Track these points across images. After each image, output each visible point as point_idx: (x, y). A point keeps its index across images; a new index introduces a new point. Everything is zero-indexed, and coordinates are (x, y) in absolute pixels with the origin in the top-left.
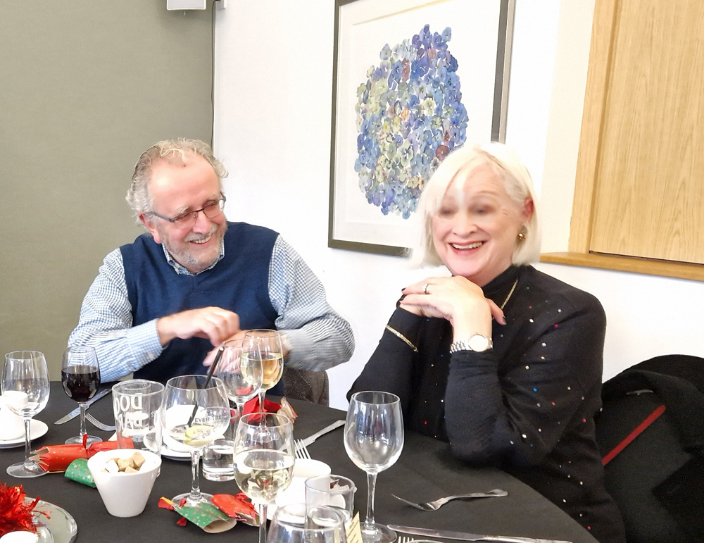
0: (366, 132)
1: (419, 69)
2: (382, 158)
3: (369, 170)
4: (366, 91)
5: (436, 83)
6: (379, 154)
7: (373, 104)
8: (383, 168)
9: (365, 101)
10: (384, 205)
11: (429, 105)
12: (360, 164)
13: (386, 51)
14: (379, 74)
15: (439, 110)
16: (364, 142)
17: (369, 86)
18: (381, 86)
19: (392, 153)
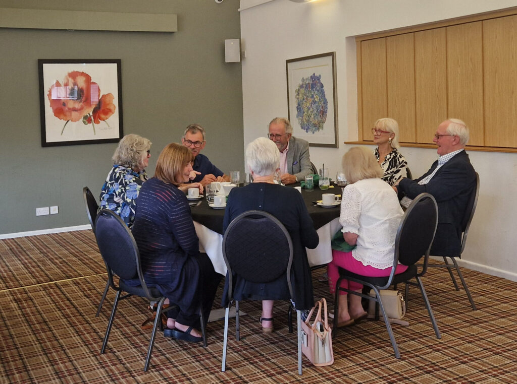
0: (299, 105)
1: (313, 86)
2: (305, 114)
3: (301, 118)
4: (298, 91)
5: (318, 91)
6: (304, 113)
7: (301, 96)
8: (305, 118)
9: (298, 95)
10: (307, 130)
11: (317, 98)
12: (298, 116)
13: (303, 80)
14: (301, 86)
15: (320, 99)
16: (299, 108)
17: (299, 90)
18: (302, 90)
19: (307, 112)
